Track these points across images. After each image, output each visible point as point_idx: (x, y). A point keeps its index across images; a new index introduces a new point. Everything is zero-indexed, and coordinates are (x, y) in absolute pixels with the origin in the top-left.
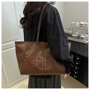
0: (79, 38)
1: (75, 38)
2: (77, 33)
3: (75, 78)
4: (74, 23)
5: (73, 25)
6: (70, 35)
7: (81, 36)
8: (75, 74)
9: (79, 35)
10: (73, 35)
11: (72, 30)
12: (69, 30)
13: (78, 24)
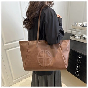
0: (82, 38)
1: (78, 38)
2: (80, 33)
3: (77, 77)
4: (76, 23)
5: (76, 25)
6: (73, 35)
7: (83, 36)
8: (77, 72)
9: (81, 36)
10: (75, 35)
11: (75, 31)
12: (72, 30)
13: (80, 25)
